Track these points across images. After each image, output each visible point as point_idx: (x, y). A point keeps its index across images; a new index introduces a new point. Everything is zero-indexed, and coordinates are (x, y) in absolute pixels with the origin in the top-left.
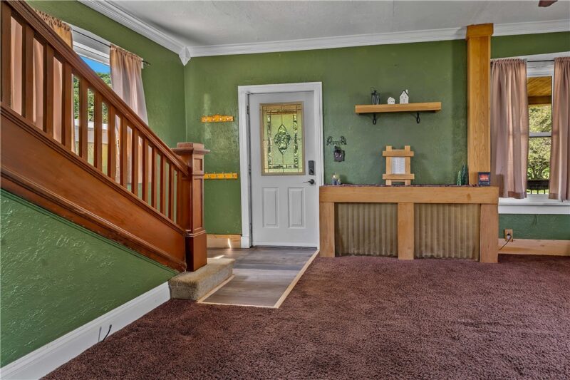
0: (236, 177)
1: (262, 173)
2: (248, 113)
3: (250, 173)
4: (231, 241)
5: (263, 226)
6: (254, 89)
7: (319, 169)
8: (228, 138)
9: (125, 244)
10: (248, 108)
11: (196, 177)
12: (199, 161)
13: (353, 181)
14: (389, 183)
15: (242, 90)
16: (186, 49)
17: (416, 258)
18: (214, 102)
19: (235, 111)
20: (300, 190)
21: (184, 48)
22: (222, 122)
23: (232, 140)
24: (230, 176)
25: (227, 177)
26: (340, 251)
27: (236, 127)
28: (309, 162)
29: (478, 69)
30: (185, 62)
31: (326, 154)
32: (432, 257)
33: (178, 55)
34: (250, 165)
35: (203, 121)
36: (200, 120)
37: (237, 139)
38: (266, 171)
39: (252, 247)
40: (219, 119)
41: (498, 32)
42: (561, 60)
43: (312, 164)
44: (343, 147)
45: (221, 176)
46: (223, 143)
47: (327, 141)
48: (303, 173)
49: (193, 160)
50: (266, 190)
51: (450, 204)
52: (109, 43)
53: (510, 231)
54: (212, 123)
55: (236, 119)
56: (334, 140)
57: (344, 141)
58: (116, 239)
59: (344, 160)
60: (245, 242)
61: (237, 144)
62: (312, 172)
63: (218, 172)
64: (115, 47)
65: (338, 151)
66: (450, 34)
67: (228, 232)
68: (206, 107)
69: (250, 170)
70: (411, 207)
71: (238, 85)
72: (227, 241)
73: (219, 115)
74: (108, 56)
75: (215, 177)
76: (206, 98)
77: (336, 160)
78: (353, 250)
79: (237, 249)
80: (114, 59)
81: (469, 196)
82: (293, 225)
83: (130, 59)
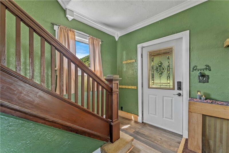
0: (136, 88)
1: (148, 87)
2: (142, 57)
3: (142, 87)
4: (134, 117)
5: (149, 114)
6: (145, 44)
7: (186, 87)
8: (133, 70)
9: (76, 133)
10: (142, 55)
11: (115, 93)
12: (116, 84)
13: (217, 98)
15: (139, 46)
16: (117, 33)
18: (127, 54)
19: (136, 57)
20: (171, 98)
21: (116, 34)
22: (130, 63)
23: (134, 71)
24: (133, 87)
25: (132, 88)
27: (136, 65)
28: (178, 82)
30: (117, 39)
31: (191, 77)
33: (114, 37)
34: (142, 83)
35: (123, 63)
36: (122, 63)
37: (137, 70)
38: (151, 86)
39: (143, 122)
40: (129, 61)
43: (179, 84)
44: (207, 73)
45: (130, 87)
46: (130, 72)
47: (192, 69)
48: (174, 89)
49: (113, 84)
50: (150, 96)
52: (88, 35)
54: (127, 64)
55: (136, 61)
56: (198, 68)
57: (208, 68)
58: (71, 131)
59: (208, 82)
60: (140, 120)
61: (137, 72)
62: (180, 88)
63: (128, 85)
64: (90, 36)
65: (203, 75)
67: (132, 113)
68: (124, 57)
69: (142, 85)
71: (137, 44)
72: (132, 117)
73: (129, 60)
74: (88, 41)
75: (127, 88)
76: (124, 52)
77: (200, 82)
79: (136, 122)
80: (90, 41)
82: (166, 117)
83: (96, 40)
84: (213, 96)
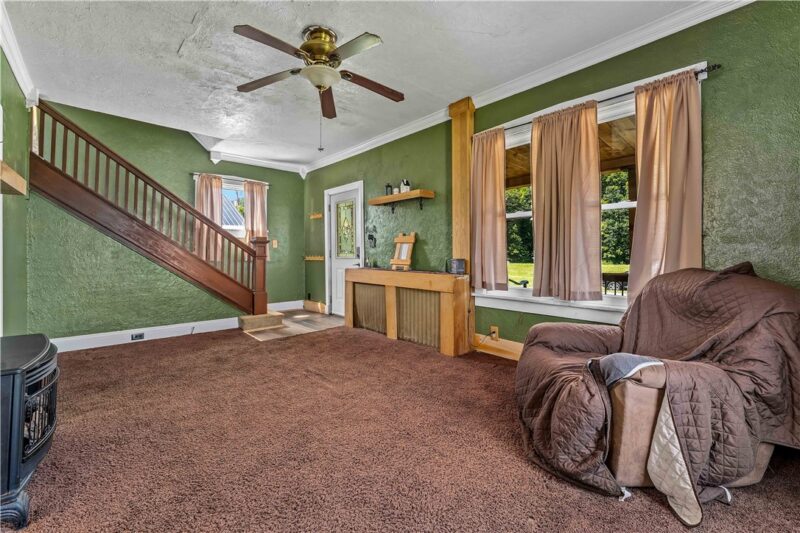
0: (323, 259)
1: (336, 256)
2: (329, 211)
3: (330, 257)
4: (321, 308)
6: (333, 191)
7: (362, 253)
10: (330, 206)
11: (260, 258)
14: (394, 267)
15: (326, 192)
16: (303, 169)
17: (398, 338)
19: (323, 209)
24: (320, 258)
25: (318, 259)
26: (356, 323)
28: (358, 248)
29: (459, 148)
30: (304, 177)
31: (365, 241)
32: (410, 341)
33: (300, 174)
34: (330, 251)
35: (311, 218)
36: (309, 218)
39: (331, 314)
40: (317, 216)
41: (479, 102)
42: (539, 120)
44: (374, 234)
47: (365, 229)
48: (355, 257)
50: (338, 270)
51: (418, 290)
53: (495, 328)
54: (314, 220)
55: (323, 216)
56: (370, 229)
57: (375, 228)
59: (375, 246)
62: (358, 256)
65: (372, 238)
66: (441, 117)
67: (321, 301)
68: (312, 208)
69: (330, 254)
70: (394, 291)
71: (324, 190)
72: (319, 307)
73: (317, 213)
76: (312, 202)
77: (371, 247)
78: (364, 325)
79: (323, 314)
81: (430, 282)
84: (379, 264)
